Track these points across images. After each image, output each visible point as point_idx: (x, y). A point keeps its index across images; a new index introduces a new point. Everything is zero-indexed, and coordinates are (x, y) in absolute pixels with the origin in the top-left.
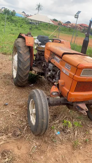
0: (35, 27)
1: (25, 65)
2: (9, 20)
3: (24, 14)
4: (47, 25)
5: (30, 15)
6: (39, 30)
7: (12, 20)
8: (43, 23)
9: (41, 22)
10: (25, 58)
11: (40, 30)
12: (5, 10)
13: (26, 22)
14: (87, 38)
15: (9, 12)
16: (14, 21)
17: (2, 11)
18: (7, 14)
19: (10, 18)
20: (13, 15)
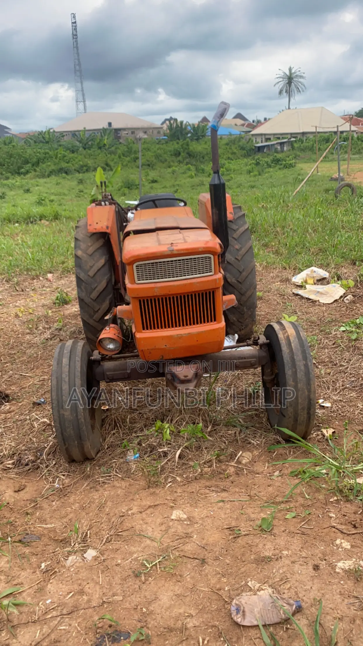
0: (273, 161)
1: (93, 287)
2: (180, 158)
3: (239, 122)
4: (327, 140)
5: (263, 121)
6: (285, 167)
7: (190, 155)
8: (311, 136)
9: (303, 134)
10: (91, 267)
11: (291, 166)
12: (170, 128)
13: (242, 148)
14: (216, 175)
15: (186, 128)
16: (198, 157)
17: (162, 133)
18: (180, 136)
19: (186, 151)
20: (199, 134)
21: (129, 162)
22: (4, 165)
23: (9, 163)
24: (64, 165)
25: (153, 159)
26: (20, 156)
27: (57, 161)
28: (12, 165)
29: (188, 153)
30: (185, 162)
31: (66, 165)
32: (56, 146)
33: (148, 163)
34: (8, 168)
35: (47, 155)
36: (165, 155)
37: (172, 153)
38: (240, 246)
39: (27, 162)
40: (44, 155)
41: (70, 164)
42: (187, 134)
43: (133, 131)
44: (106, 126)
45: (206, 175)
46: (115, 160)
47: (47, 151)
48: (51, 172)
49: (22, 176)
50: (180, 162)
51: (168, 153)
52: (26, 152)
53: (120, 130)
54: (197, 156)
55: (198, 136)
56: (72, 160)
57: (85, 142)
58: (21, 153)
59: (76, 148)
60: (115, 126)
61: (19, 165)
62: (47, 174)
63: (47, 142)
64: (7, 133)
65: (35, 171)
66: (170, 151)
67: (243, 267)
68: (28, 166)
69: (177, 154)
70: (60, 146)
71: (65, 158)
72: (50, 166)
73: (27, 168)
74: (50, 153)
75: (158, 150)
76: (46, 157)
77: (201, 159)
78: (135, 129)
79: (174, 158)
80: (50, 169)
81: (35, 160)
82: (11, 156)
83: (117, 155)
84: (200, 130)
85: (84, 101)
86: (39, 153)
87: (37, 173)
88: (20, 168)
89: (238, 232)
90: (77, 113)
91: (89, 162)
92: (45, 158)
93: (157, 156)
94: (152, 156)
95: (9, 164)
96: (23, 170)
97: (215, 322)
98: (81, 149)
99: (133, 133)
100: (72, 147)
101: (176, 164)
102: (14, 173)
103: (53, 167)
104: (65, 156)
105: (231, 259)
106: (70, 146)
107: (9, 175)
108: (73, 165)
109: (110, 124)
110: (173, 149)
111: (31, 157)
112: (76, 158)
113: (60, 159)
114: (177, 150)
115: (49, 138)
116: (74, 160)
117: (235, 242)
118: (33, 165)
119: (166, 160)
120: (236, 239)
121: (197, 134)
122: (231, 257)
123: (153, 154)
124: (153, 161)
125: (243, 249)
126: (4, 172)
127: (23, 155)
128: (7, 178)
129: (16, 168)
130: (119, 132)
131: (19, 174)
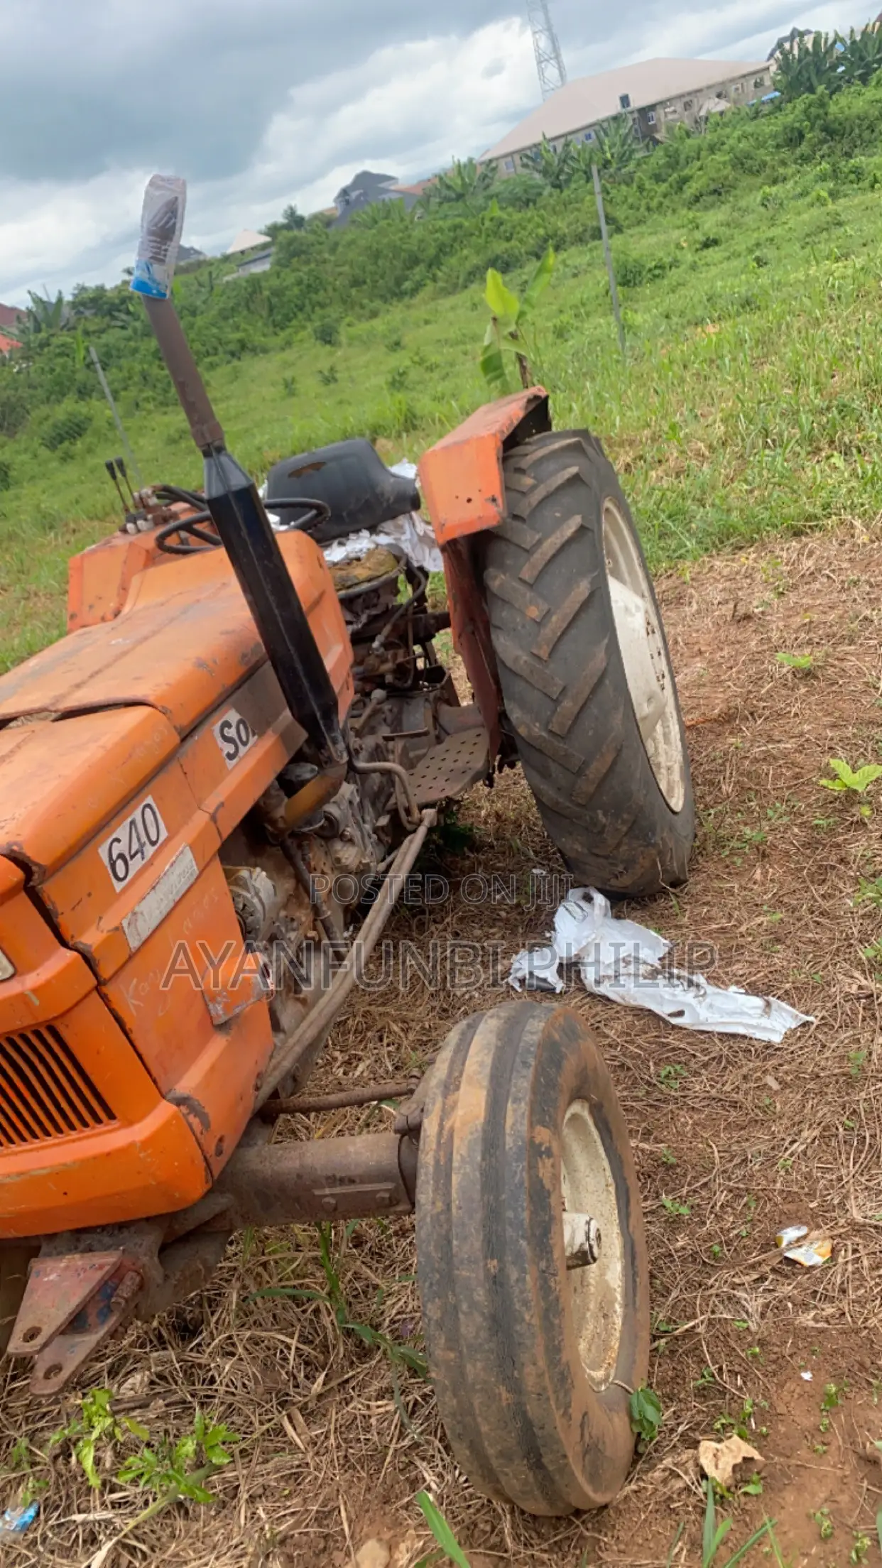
7: (832, 131)
16: (857, 131)
17: (768, 82)
18: (814, 80)
19: (820, 122)
20: (870, 59)
21: (665, 196)
22: (365, 282)
23: (376, 273)
24: (499, 247)
25: (727, 171)
26: (396, 250)
27: (481, 241)
28: (382, 277)
29: (825, 129)
30: (819, 154)
31: (505, 245)
32: (480, 201)
33: (712, 187)
34: (374, 287)
35: (459, 232)
36: (762, 151)
37: (780, 140)
38: (545, 607)
39: (414, 261)
40: (452, 234)
41: (514, 243)
42: (834, 67)
43: (688, 100)
44: (615, 108)
45: (866, 184)
46: (630, 200)
47: (458, 220)
48: (470, 273)
49: (406, 299)
50: (805, 159)
51: (770, 142)
52: (409, 236)
53: (652, 107)
54: (852, 130)
55: (867, 66)
56: (518, 229)
57: (556, 170)
58: (398, 243)
59: (535, 191)
60: (637, 102)
61: (398, 272)
62: (461, 281)
63: (460, 197)
64: (387, 191)
65: (434, 279)
66: (775, 136)
67: (560, 682)
68: (419, 271)
69: (794, 138)
70: (490, 197)
71: (502, 228)
72: (466, 258)
73: (418, 277)
74: (466, 224)
75: (739, 141)
76: (458, 237)
77: (866, 135)
78: (689, 94)
79: (785, 153)
80: (468, 266)
81: (432, 251)
82: (376, 255)
83: (635, 186)
84: (870, 45)
85: (557, 57)
86: (441, 230)
87: (441, 284)
88: (398, 282)
89: (537, 556)
90: (545, 91)
91: (559, 224)
92: (455, 239)
93: (741, 163)
94: (724, 163)
95: (377, 277)
96: (407, 285)
97: (115, 1124)
98: (547, 190)
99: (687, 106)
100: (525, 191)
101: (793, 168)
102: (389, 296)
103: (475, 260)
104: (502, 224)
105: (517, 659)
106: (519, 190)
107: (378, 304)
108: (521, 241)
109: (625, 100)
110: (780, 129)
111: (423, 245)
112: (530, 221)
113: (488, 236)
114: (793, 129)
115: (464, 185)
116: (524, 228)
117: (529, 595)
118: (430, 266)
119: (764, 164)
120: (531, 586)
121: (862, 59)
122: (520, 653)
123: (727, 158)
124: (726, 178)
125: (554, 618)
126: (365, 301)
127: (404, 246)
128: (374, 314)
129: (391, 283)
130: (650, 114)
131: (400, 295)
